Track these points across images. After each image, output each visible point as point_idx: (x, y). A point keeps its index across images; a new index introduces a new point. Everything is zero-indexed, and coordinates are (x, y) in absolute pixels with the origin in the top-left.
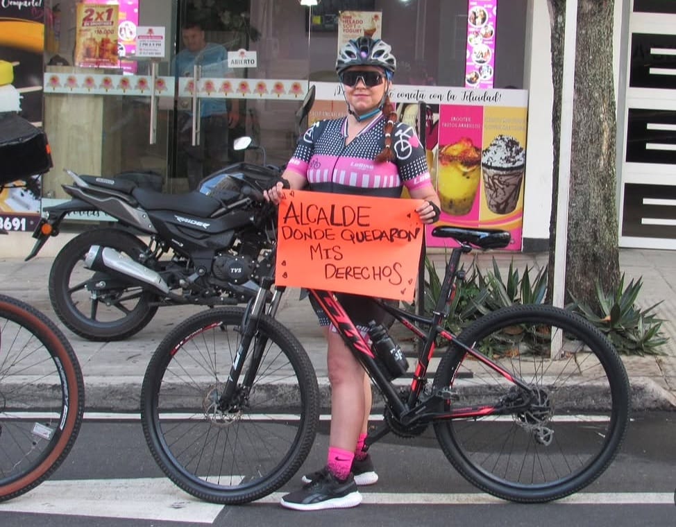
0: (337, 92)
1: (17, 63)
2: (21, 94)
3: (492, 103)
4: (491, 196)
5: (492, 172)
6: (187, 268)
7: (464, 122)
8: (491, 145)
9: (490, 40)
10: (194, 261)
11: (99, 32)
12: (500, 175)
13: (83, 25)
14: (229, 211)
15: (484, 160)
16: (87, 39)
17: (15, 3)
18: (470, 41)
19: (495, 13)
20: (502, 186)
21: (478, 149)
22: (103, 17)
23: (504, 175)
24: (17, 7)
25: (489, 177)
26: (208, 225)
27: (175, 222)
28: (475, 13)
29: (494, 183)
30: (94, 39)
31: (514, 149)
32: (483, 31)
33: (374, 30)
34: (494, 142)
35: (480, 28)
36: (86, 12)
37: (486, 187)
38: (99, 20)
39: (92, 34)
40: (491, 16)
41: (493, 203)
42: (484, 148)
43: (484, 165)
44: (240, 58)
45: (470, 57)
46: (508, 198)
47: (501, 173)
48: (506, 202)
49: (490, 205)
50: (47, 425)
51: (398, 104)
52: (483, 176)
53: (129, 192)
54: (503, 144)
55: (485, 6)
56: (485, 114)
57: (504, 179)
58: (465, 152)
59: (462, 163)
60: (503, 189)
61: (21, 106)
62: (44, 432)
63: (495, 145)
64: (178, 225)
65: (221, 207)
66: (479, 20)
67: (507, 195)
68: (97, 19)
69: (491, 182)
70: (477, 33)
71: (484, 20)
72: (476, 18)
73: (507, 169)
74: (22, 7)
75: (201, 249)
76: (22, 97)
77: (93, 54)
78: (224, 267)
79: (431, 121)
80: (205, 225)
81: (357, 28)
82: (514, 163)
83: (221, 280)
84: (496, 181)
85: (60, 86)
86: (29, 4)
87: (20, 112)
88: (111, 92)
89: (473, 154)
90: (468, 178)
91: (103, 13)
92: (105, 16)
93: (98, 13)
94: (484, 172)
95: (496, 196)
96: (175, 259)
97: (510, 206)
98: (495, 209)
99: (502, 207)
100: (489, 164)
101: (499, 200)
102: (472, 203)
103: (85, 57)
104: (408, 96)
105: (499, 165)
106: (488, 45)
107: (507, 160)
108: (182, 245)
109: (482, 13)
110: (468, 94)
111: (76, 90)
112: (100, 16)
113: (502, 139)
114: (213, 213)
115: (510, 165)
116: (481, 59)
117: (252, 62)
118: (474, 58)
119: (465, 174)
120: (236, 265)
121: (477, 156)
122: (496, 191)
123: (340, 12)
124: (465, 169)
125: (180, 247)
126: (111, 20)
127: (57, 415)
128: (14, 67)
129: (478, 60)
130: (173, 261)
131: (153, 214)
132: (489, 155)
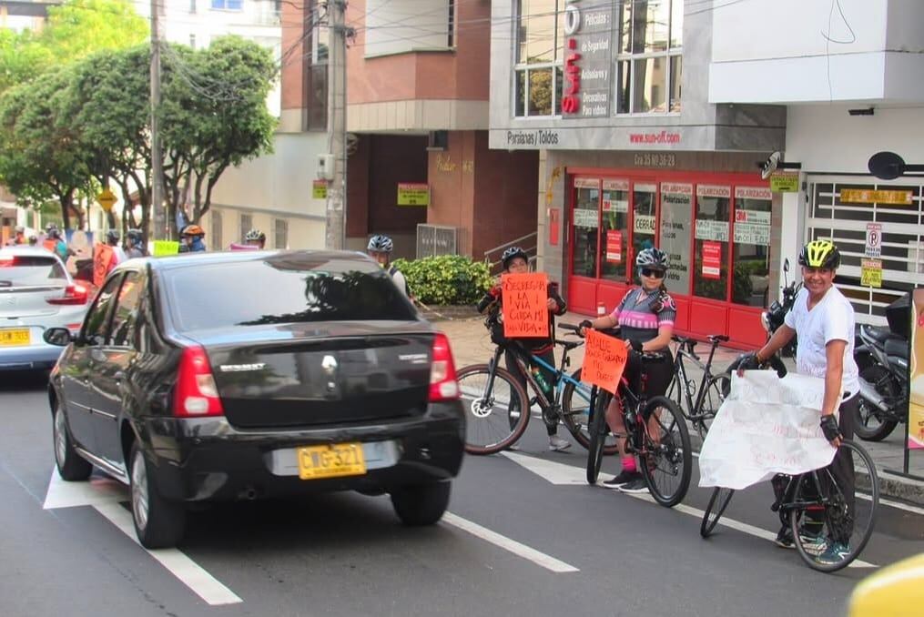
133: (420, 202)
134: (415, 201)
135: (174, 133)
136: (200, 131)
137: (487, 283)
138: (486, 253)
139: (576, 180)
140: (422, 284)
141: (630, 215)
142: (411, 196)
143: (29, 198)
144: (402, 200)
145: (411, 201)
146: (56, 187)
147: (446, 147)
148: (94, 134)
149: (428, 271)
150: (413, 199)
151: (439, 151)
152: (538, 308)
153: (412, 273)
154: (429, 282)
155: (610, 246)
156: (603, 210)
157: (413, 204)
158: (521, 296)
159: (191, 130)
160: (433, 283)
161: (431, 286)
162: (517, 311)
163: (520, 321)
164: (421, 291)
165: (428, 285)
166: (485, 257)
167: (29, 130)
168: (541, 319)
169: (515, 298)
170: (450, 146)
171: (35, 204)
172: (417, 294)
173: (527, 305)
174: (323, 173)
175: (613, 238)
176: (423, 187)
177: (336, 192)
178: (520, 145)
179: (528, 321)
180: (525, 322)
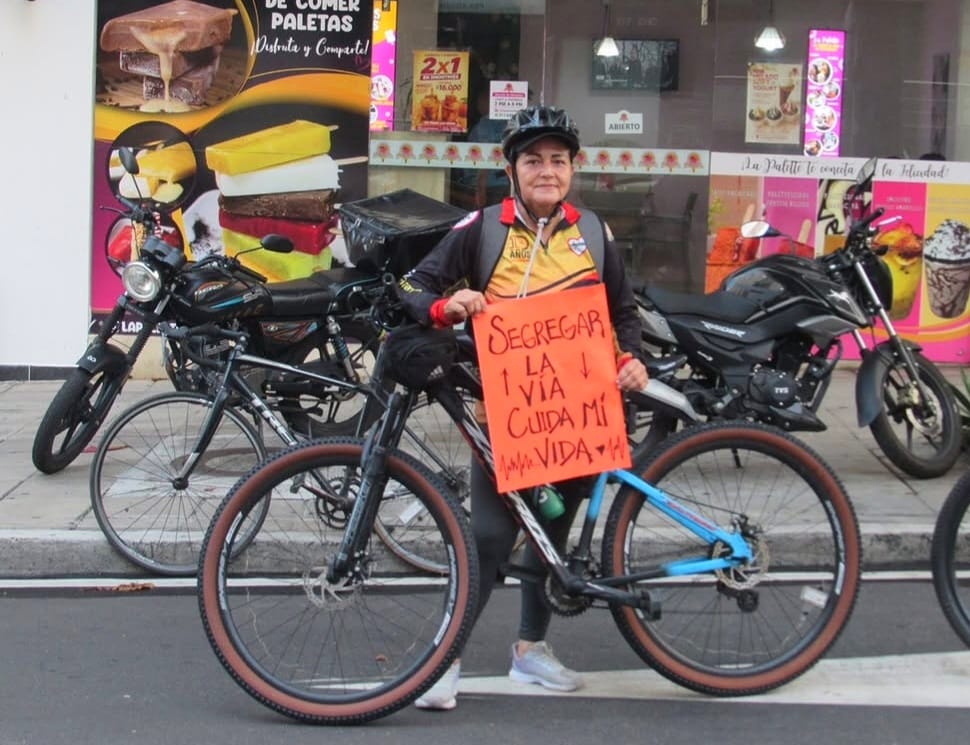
0: (746, 165)
1: (336, 127)
2: (340, 167)
3: (937, 180)
4: (935, 296)
5: (936, 265)
6: (717, 388)
7: (903, 204)
8: (936, 232)
9: (835, 101)
10: (727, 379)
11: (443, 88)
12: (946, 270)
13: (422, 78)
14: (769, 315)
15: (927, 251)
16: (427, 97)
17: (333, 50)
18: (811, 101)
19: (841, 66)
20: (949, 284)
21: (919, 237)
22: (447, 67)
23: (951, 270)
24: (336, 54)
25: (933, 272)
26: (743, 333)
27: (701, 329)
28: (816, 67)
29: (939, 280)
30: (436, 98)
31: (964, 237)
32: (826, 90)
33: (791, 88)
34: (941, 228)
35: (822, 86)
36: (426, 61)
37: (929, 285)
38: (442, 72)
39: (432, 90)
40: (836, 70)
41: (938, 304)
42: (926, 236)
43: (928, 257)
44: (622, 122)
45: (810, 123)
46: (956, 299)
47: (947, 266)
48: (953, 303)
49: (933, 307)
50: (821, 589)
51: (821, 181)
52: (925, 271)
53: (641, 291)
54: (950, 231)
55: (830, 58)
56: (929, 194)
57: (951, 274)
58: (904, 241)
59: (900, 255)
60: (949, 287)
61: (339, 183)
62: (817, 598)
63: (940, 232)
64: (706, 334)
65: (758, 310)
66: (821, 76)
67: (955, 293)
68: (439, 71)
69: (935, 279)
70: (819, 92)
71: (827, 75)
72: (818, 72)
73: (955, 262)
74: (342, 54)
75: (734, 363)
76: (341, 171)
77: (434, 116)
78: (765, 387)
79: (861, 202)
80: (740, 333)
81: (770, 85)
82: (964, 254)
83: (759, 402)
84: (941, 277)
85: (392, 157)
86: (352, 51)
87: (338, 190)
88: (457, 164)
89: (913, 243)
90: (907, 273)
91: (447, 63)
92: (450, 67)
93: (441, 64)
94: (927, 265)
95: (942, 296)
96: (695, 377)
97: (957, 308)
98: (939, 312)
99: (948, 309)
100: (933, 255)
101: (945, 300)
102: (911, 304)
103: (423, 119)
104: (834, 170)
105: (945, 257)
106: (834, 107)
107: (956, 250)
108: (710, 359)
109: (825, 67)
110: (908, 168)
111: (388, 162)
112: (443, 67)
113: (950, 224)
114: (749, 317)
115: (958, 257)
116: (823, 124)
117: (636, 126)
118: (815, 124)
119: (903, 268)
120: (781, 384)
121: (918, 245)
122: (941, 289)
123: (750, 64)
124: (903, 262)
125: (708, 362)
126: (458, 72)
127: (829, 576)
128: (331, 132)
129: (821, 125)
130: (691, 379)
131: (673, 319)
132: (933, 244)
152: (588, 390)
158: (536, 366)
162: (527, 412)
163: (538, 440)
168: (603, 422)
169: (518, 376)
173: (557, 388)
179: (564, 433)
180: (555, 437)
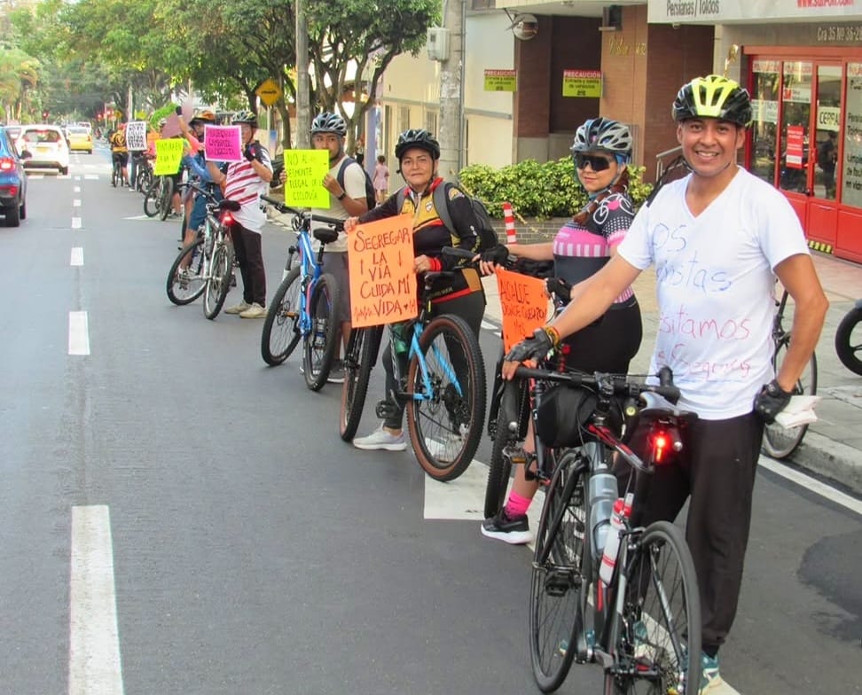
133: (590, 93)
134: (584, 92)
135: (318, 14)
136: (349, 11)
137: (636, 190)
138: (657, 156)
139: (755, 62)
140: (553, 191)
141: (813, 106)
142: (579, 86)
143: (216, 93)
144: (569, 90)
145: (579, 92)
146: (242, 80)
147: (619, 27)
148: (232, 14)
149: (562, 175)
150: (581, 89)
151: (611, 31)
152: (401, 273)
153: (541, 177)
154: (563, 189)
155: (790, 147)
156: (784, 100)
157: (582, 96)
158: (378, 259)
159: (338, 9)
160: (568, 190)
161: (566, 194)
162: (371, 285)
163: (376, 301)
164: (553, 200)
165: (562, 193)
166: (658, 160)
167: (178, 12)
168: (407, 291)
169: (368, 265)
170: (623, 24)
171: (222, 100)
172: (548, 204)
173: (387, 272)
174: (434, 51)
175: (794, 137)
176: (594, 75)
177: (451, 75)
178: (680, 16)
179: (389, 297)
180: (385, 299)
